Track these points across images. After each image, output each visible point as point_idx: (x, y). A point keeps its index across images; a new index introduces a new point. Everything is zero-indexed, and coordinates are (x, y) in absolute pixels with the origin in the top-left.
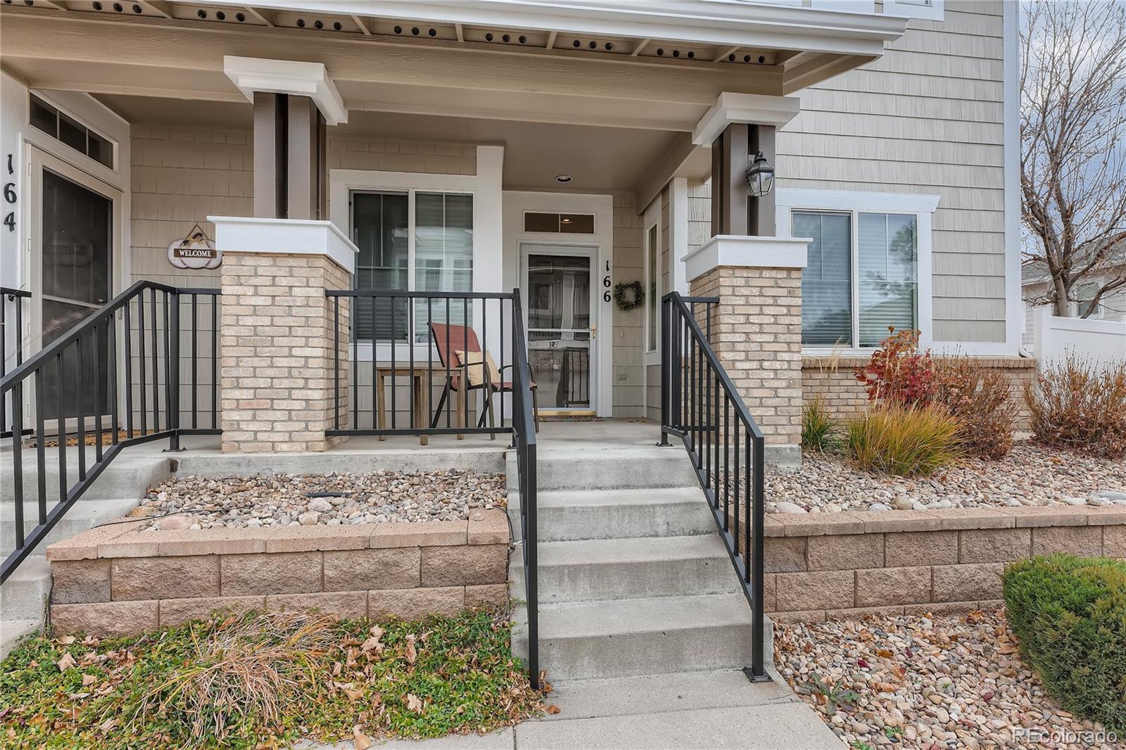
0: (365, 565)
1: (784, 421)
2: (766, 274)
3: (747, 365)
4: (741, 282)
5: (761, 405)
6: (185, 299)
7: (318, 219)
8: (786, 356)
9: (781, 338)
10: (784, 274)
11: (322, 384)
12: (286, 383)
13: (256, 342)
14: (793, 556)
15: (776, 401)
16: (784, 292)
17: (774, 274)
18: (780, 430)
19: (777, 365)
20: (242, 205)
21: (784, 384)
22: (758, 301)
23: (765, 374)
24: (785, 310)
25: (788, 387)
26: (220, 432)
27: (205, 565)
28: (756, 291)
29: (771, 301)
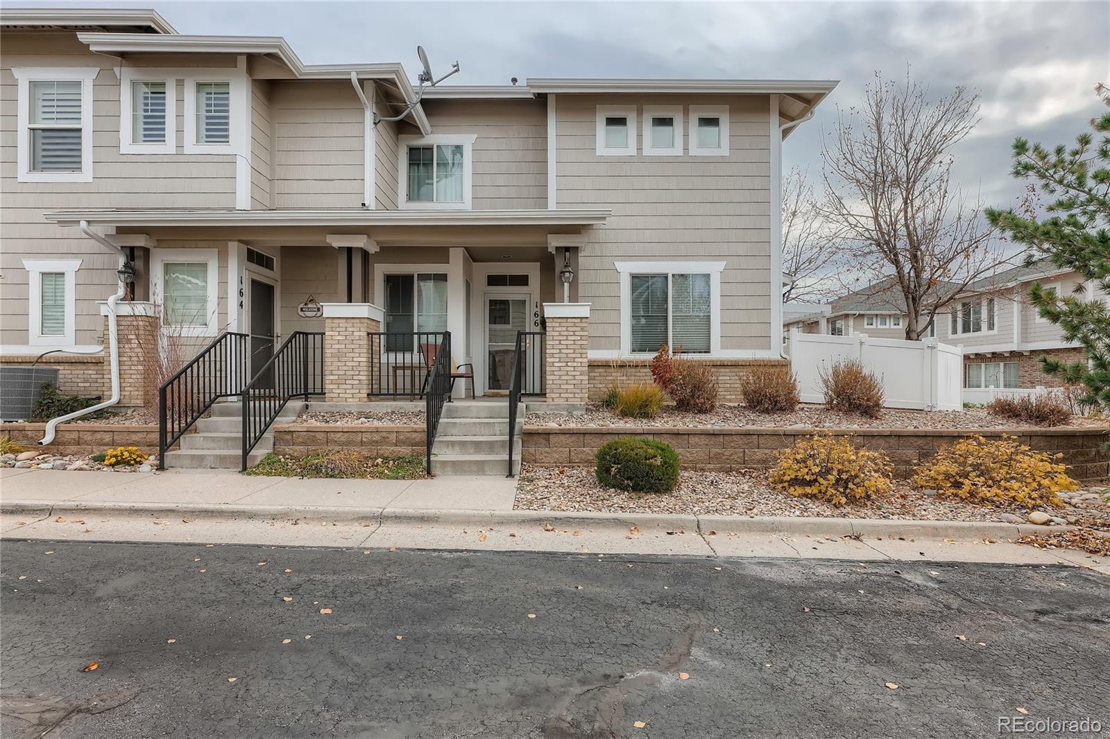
0: (376, 437)
1: (578, 391)
2: (569, 320)
3: (559, 364)
4: (557, 325)
5: (567, 384)
6: (311, 337)
7: (365, 302)
8: (580, 360)
9: (577, 351)
10: (579, 320)
11: (365, 373)
12: (351, 373)
13: (339, 355)
15: (574, 382)
16: (579, 329)
17: (573, 320)
18: (577, 395)
19: (575, 364)
20: (332, 298)
21: (578, 373)
22: (565, 333)
23: (569, 369)
24: (579, 338)
25: (581, 375)
26: (325, 394)
28: (564, 329)
29: (572, 333)
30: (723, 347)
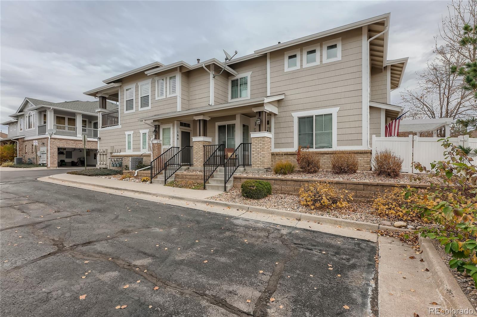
1: (262, 164)
2: (259, 138)
3: (256, 154)
4: (255, 140)
5: (258, 161)
8: (262, 152)
9: (262, 149)
10: (262, 138)
11: (202, 158)
12: (199, 158)
13: (197, 153)
14: (240, 181)
15: (261, 161)
16: (262, 141)
17: (260, 138)
18: (261, 166)
19: (261, 154)
20: (195, 135)
21: (262, 157)
22: (258, 143)
23: (259, 156)
24: (262, 144)
25: (263, 158)
27: (185, 176)
28: (257, 141)
29: (260, 143)
30: (338, 145)
